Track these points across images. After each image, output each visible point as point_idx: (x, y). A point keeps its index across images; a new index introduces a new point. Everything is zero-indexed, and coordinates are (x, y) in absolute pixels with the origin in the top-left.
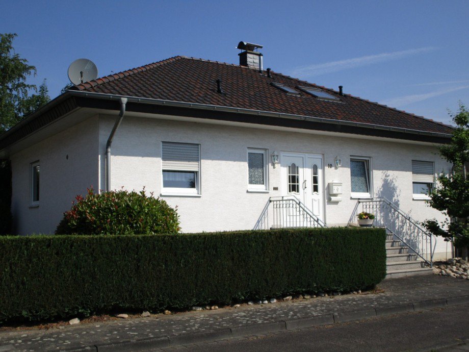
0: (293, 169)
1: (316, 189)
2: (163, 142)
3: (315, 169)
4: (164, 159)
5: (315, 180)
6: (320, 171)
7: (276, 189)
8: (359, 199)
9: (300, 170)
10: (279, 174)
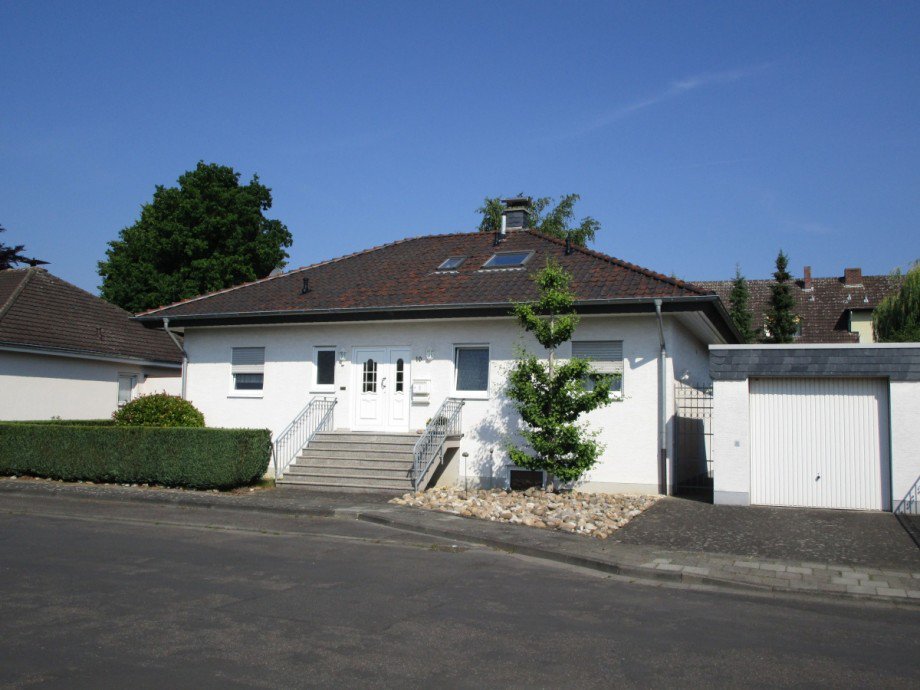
0: (370, 366)
1: (400, 387)
2: (234, 349)
3: (400, 366)
4: (235, 363)
5: (400, 377)
6: (406, 366)
7: (343, 389)
8: (464, 399)
9: (379, 366)
10: (349, 372)
